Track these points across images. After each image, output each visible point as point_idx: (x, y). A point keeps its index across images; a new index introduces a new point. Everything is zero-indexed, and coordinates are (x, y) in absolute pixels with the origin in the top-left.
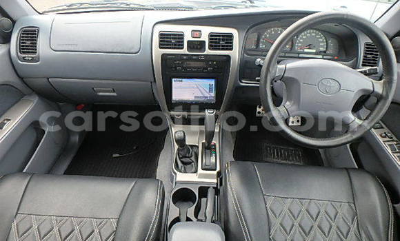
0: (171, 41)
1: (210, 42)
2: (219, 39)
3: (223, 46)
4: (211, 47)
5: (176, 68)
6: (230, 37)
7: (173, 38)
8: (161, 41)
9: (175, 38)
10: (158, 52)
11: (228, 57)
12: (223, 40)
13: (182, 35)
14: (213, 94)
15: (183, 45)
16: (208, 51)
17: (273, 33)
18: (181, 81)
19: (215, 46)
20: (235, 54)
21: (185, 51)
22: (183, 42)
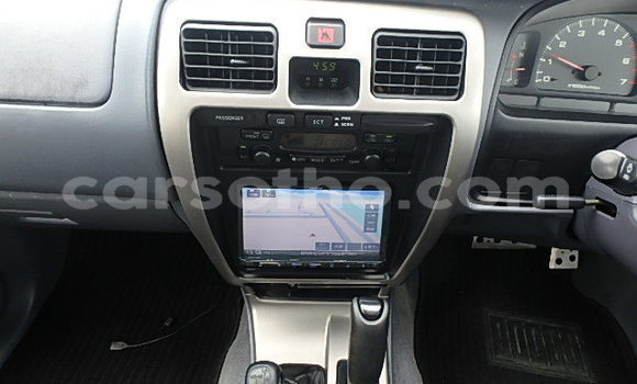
0: (226, 61)
1: (378, 66)
2: (412, 55)
3: (424, 80)
4: (381, 86)
5: (251, 152)
6: (452, 46)
7: (234, 49)
8: (190, 59)
9: (243, 49)
10: (177, 103)
11: (444, 124)
12: (426, 56)
13: (269, 37)
14: (376, 238)
15: (273, 75)
16: (368, 101)
17: (582, 34)
18: (273, 195)
19: (396, 79)
20: (469, 112)
21: (279, 97)
22: (272, 63)
